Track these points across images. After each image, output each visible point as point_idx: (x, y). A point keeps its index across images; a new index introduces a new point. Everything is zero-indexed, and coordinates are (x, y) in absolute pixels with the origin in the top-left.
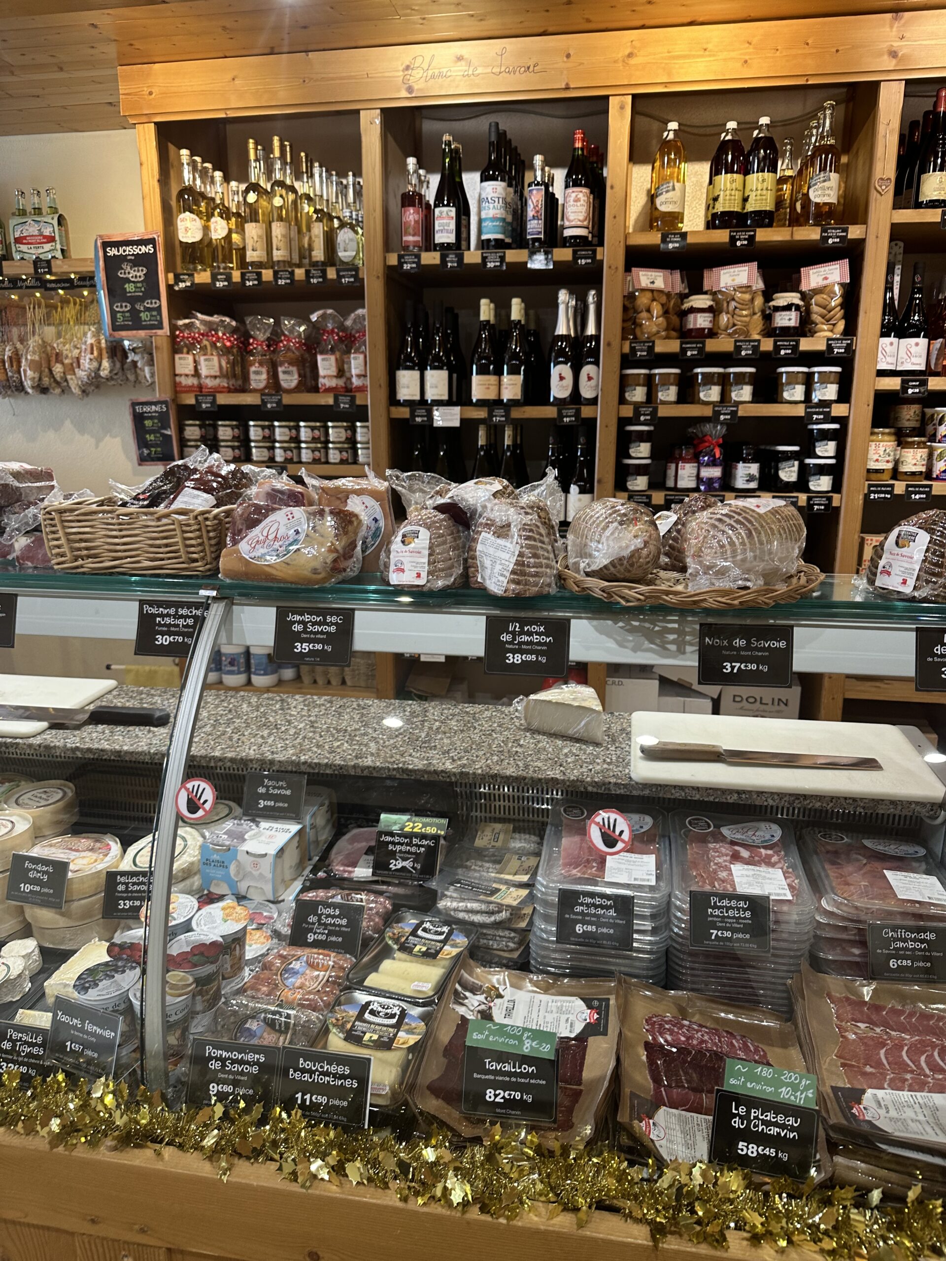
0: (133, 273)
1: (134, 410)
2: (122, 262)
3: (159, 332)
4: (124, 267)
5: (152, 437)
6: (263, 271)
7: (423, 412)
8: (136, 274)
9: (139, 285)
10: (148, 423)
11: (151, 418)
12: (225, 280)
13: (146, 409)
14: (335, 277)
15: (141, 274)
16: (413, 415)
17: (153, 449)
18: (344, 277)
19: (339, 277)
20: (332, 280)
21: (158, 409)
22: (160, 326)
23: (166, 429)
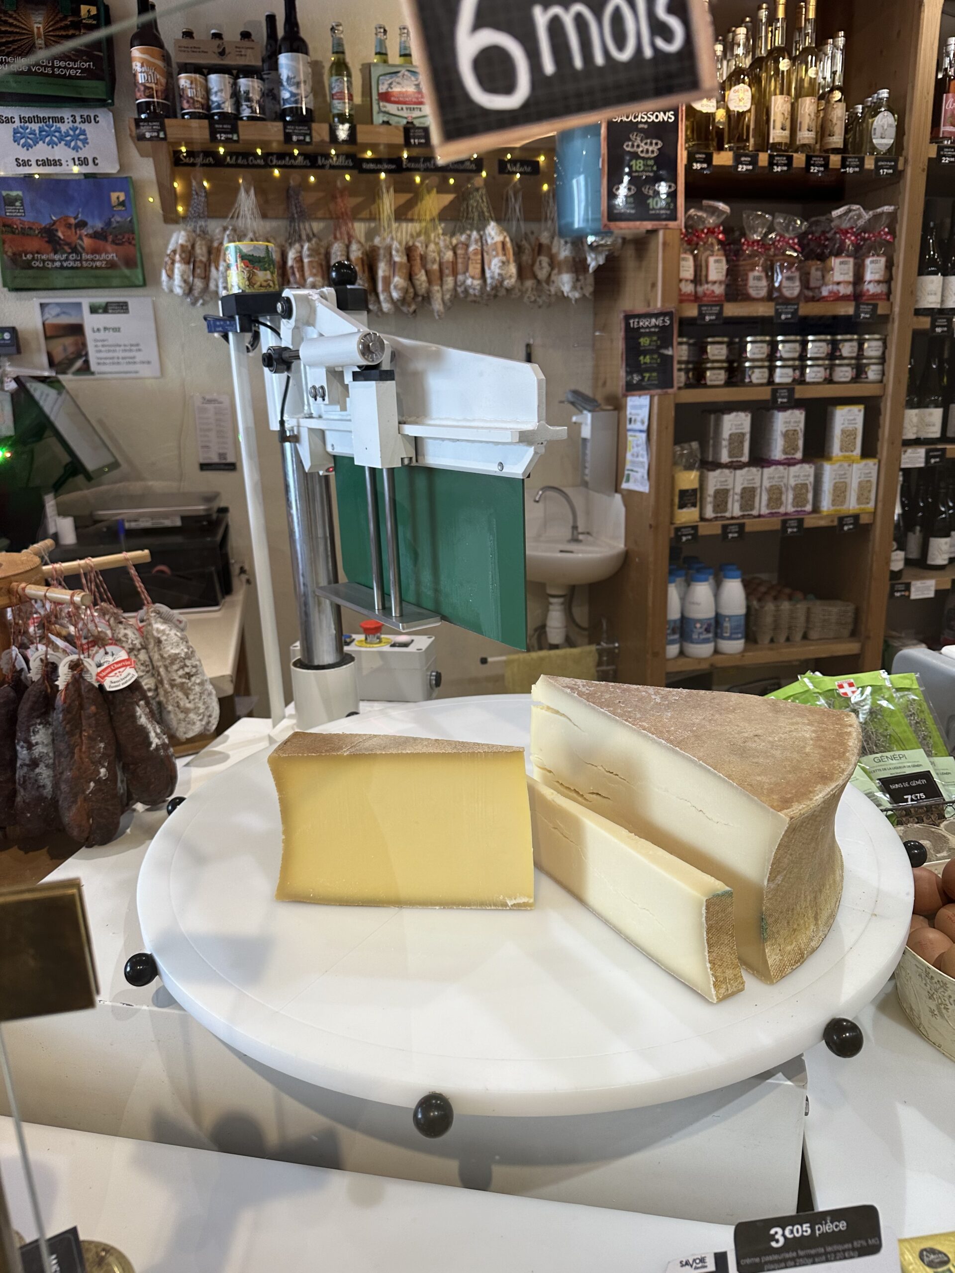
0: (643, 147)
1: (627, 324)
2: (631, 132)
3: (672, 224)
4: (633, 137)
5: (648, 359)
6: (795, 155)
7: (943, 322)
8: (650, 148)
9: (651, 162)
10: (644, 341)
11: (650, 334)
12: (750, 163)
13: (644, 323)
14: (873, 167)
15: (654, 148)
16: (934, 326)
17: (647, 375)
18: (882, 167)
19: (878, 168)
20: (870, 171)
21: (659, 322)
22: (673, 217)
23: (666, 348)
